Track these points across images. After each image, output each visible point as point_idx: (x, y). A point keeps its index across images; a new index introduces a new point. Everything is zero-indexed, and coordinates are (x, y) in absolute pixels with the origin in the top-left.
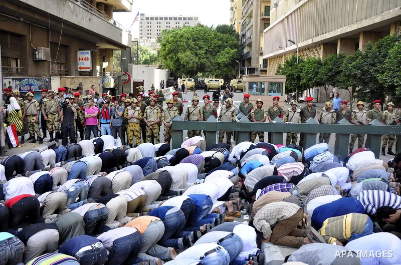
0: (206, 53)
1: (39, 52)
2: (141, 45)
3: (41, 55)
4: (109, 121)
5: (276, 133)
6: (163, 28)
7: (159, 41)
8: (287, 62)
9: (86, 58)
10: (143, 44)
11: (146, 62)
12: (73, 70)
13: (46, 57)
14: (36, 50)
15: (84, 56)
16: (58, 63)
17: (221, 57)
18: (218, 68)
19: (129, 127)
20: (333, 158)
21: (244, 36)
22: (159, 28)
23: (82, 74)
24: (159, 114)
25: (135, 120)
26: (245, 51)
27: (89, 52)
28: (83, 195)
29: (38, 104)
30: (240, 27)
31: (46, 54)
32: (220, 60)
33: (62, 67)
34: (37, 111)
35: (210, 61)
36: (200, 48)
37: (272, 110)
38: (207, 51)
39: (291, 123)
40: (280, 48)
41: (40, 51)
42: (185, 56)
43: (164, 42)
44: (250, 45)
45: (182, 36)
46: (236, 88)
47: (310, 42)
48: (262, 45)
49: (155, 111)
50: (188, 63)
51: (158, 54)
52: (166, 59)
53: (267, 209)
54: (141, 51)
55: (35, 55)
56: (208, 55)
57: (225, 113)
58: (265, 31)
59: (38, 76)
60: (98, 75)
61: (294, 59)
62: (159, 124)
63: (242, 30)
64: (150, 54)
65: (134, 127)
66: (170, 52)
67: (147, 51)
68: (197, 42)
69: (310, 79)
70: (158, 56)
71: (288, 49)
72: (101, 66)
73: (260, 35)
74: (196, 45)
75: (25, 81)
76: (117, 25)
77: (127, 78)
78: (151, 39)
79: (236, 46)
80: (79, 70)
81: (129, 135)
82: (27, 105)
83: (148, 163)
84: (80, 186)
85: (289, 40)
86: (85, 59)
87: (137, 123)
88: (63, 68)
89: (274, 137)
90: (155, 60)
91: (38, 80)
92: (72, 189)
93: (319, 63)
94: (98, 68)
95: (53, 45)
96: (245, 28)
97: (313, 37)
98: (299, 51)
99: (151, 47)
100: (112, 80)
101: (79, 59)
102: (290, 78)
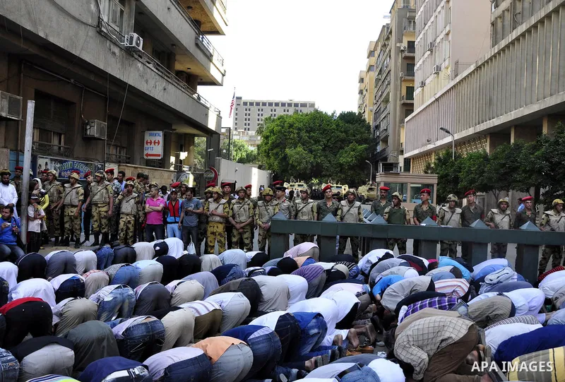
0: (324, 150)
1: (91, 127)
2: (235, 138)
3: (93, 131)
4: (177, 219)
5: (426, 241)
6: (266, 115)
7: (260, 132)
8: (439, 159)
9: (157, 141)
10: (238, 137)
11: (241, 161)
12: (137, 157)
13: (101, 134)
14: (87, 124)
15: (153, 139)
16: (116, 146)
17: (344, 155)
18: (341, 170)
19: (209, 229)
20: (516, 277)
21: (377, 127)
22: (260, 117)
23: (149, 163)
24: (252, 211)
25: (218, 219)
26: (379, 148)
27: (161, 133)
28: (126, 309)
29: (82, 191)
30: (372, 117)
31: (101, 130)
32: (342, 160)
33: (122, 152)
34: (79, 201)
35: (329, 161)
36: (317, 142)
37: (420, 211)
38: (326, 146)
39: (448, 226)
40: (428, 141)
41: (93, 124)
42: (295, 153)
43: (266, 133)
44: (385, 140)
45: (291, 126)
46: (366, 197)
47: (471, 131)
48: (403, 140)
49: (246, 207)
50: (300, 163)
51: (258, 149)
52: (268, 156)
53: (416, 328)
54: (235, 146)
55: (86, 130)
56: (327, 152)
57: (349, 210)
58: (406, 120)
59: (87, 160)
60: (172, 169)
61: (449, 155)
62: (252, 226)
63: (375, 120)
64: (246, 151)
65: (215, 228)
66: (275, 145)
67: (243, 147)
68: (312, 134)
69: (472, 181)
70: (258, 154)
71: (439, 143)
72: (177, 157)
73: (399, 127)
74: (309, 137)
75: (68, 165)
76: (202, 101)
77: (213, 175)
78: (249, 132)
79: (365, 141)
80: (145, 157)
81: (209, 239)
82: (68, 190)
83: (231, 272)
84: (122, 294)
85: (441, 129)
86: (155, 143)
87: (221, 223)
88: (123, 154)
89: (423, 247)
90: (253, 160)
91: (87, 165)
92: (108, 298)
93: (485, 157)
94: (173, 159)
95: (112, 120)
96: (380, 116)
97: (476, 125)
98: (456, 146)
99: (248, 141)
100: (191, 177)
101: (147, 143)
102: (443, 180)
